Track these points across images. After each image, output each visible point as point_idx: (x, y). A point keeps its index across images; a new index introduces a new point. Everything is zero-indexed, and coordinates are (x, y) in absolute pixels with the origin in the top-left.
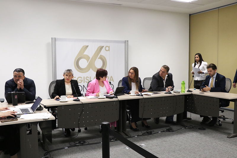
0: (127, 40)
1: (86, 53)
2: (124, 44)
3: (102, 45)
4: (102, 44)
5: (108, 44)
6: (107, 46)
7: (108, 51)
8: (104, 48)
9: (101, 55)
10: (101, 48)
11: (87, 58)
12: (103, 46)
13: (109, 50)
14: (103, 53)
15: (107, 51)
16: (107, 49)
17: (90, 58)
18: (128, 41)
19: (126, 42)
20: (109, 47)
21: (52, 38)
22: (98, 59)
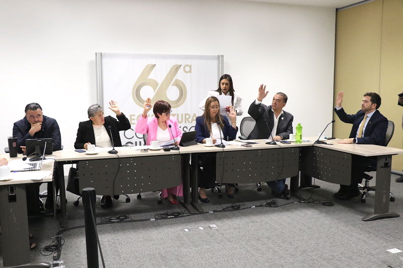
0: (220, 54)
1: (152, 76)
2: (216, 62)
3: (179, 64)
4: (179, 62)
5: (189, 62)
6: (187, 65)
7: (189, 73)
8: (182, 68)
9: (176, 80)
10: (178, 68)
11: (154, 84)
12: (181, 66)
13: (190, 71)
14: (180, 76)
15: (187, 72)
16: (188, 69)
17: (158, 84)
18: (222, 56)
19: (220, 58)
20: (190, 67)
21: (96, 54)
22: (172, 85)
